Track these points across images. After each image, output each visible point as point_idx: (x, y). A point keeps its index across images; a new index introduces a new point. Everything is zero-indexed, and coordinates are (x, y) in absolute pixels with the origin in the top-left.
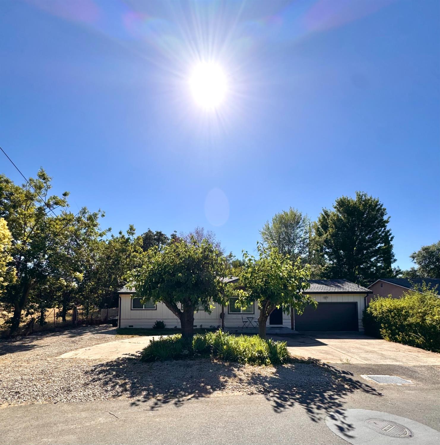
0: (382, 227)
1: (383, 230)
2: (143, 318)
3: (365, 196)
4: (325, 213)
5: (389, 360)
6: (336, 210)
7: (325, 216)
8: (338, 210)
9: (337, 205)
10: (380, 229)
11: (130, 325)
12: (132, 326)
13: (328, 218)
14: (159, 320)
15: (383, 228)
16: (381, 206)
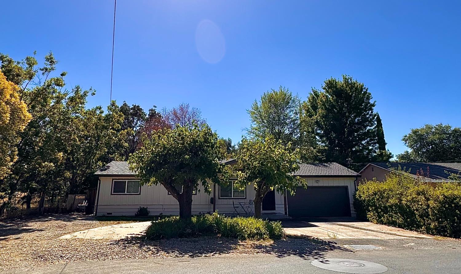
0: (369, 110)
1: (370, 113)
2: (124, 204)
3: (351, 80)
4: (314, 93)
5: (370, 236)
6: (324, 90)
7: (314, 96)
8: (327, 92)
9: (326, 86)
10: (368, 112)
11: (109, 212)
12: (111, 214)
13: (318, 98)
14: (142, 207)
15: (370, 112)
16: (367, 90)
